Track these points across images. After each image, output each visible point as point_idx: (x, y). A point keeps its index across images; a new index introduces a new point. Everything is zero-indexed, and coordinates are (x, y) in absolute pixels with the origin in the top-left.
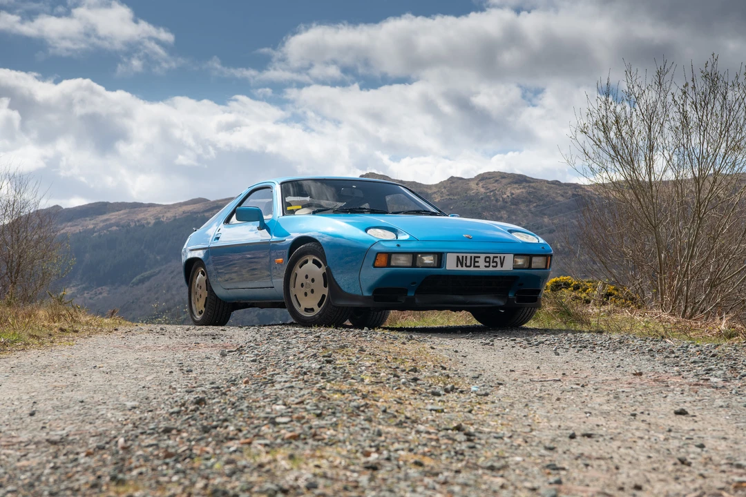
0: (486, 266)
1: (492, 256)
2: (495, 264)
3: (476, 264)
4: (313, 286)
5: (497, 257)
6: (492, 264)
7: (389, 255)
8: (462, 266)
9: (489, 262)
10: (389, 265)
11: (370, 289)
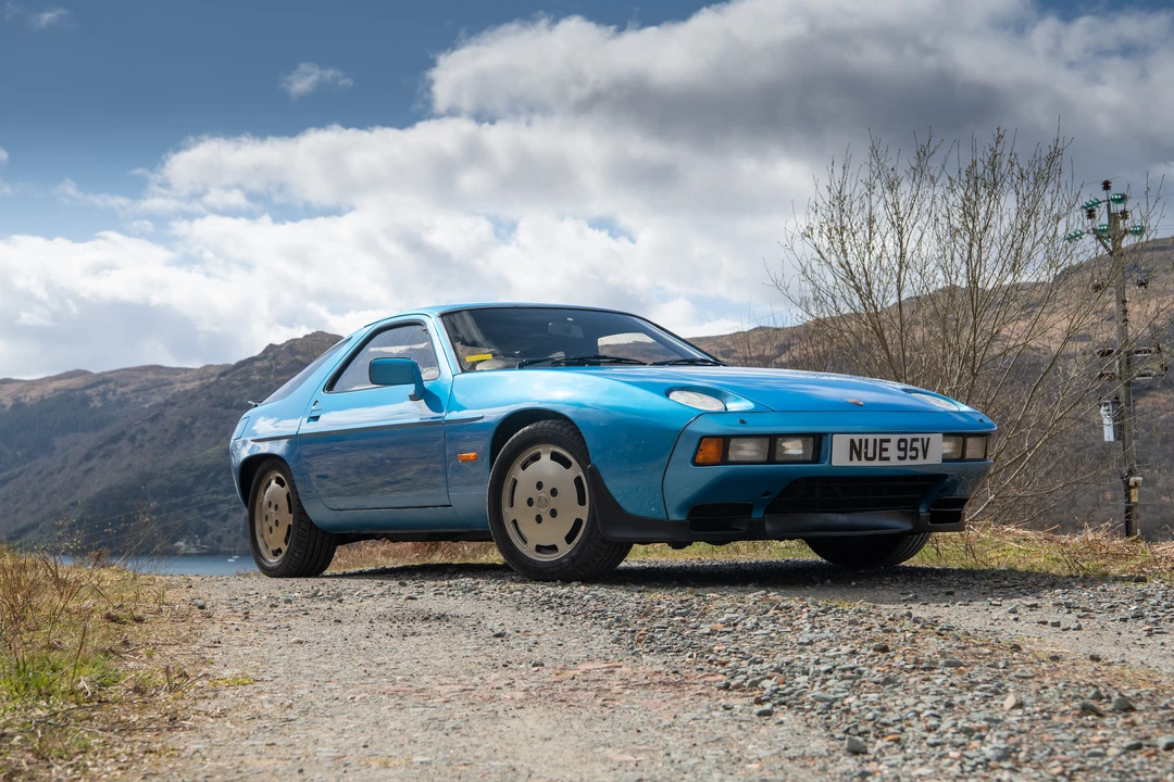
0: (900, 458)
1: (909, 437)
2: (913, 453)
3: (884, 454)
4: (554, 502)
5: (917, 440)
6: (909, 453)
7: (725, 440)
8: (860, 459)
9: (905, 449)
10: (724, 461)
11: (680, 509)
